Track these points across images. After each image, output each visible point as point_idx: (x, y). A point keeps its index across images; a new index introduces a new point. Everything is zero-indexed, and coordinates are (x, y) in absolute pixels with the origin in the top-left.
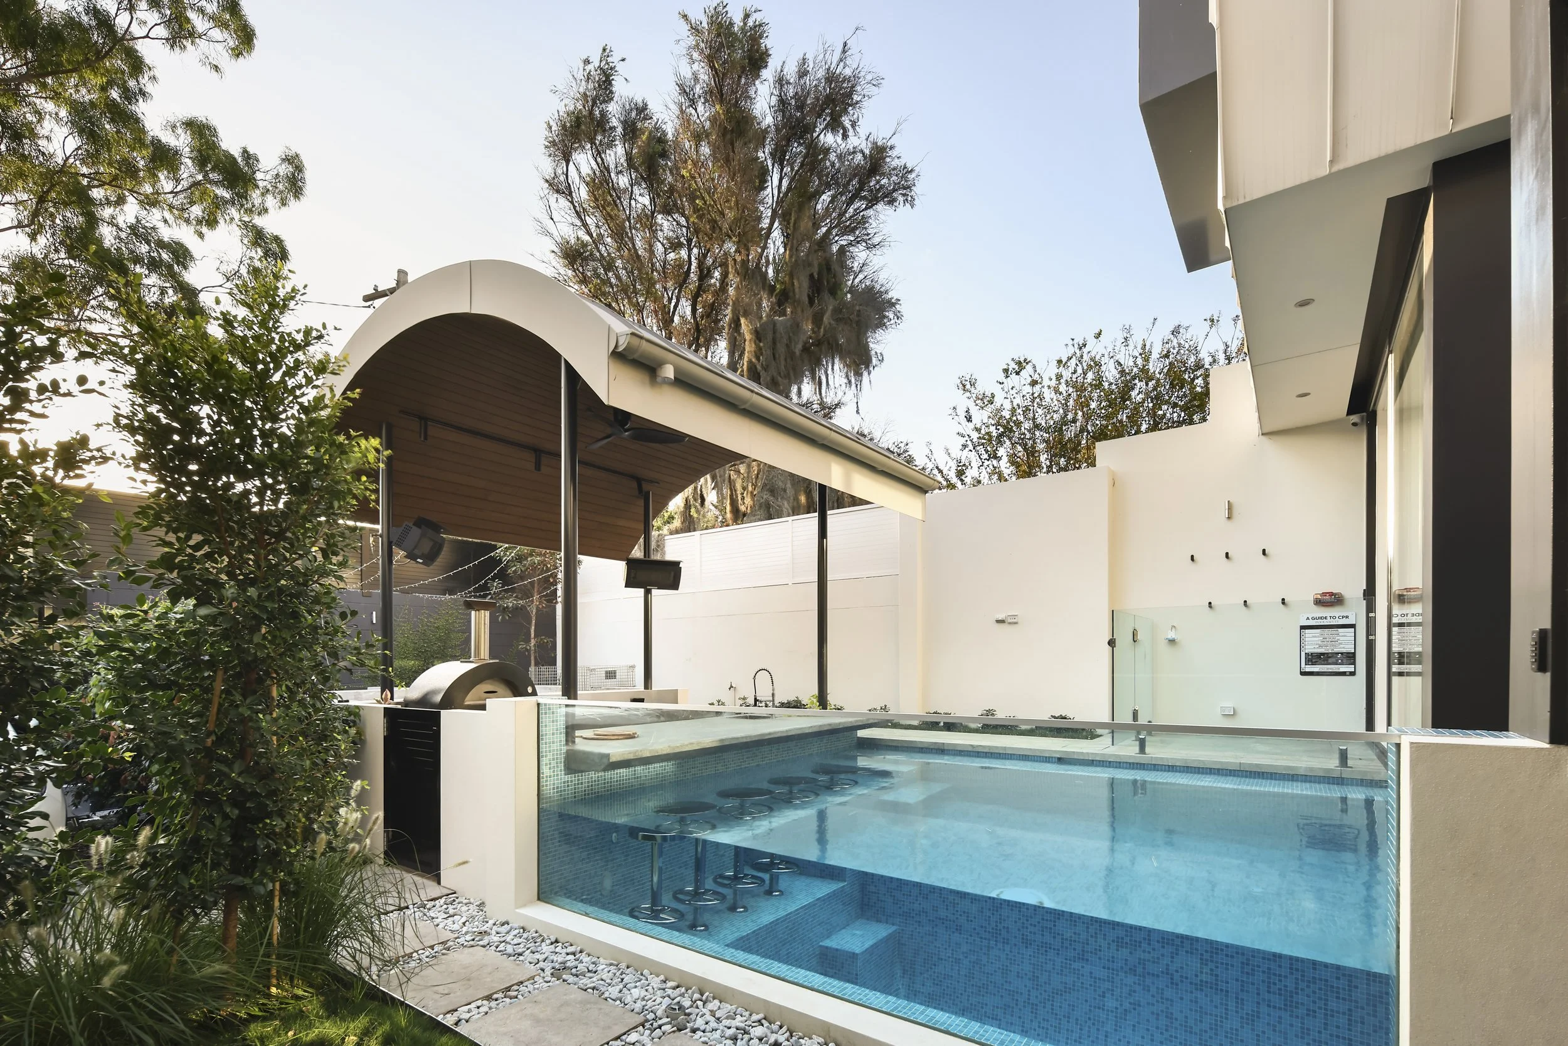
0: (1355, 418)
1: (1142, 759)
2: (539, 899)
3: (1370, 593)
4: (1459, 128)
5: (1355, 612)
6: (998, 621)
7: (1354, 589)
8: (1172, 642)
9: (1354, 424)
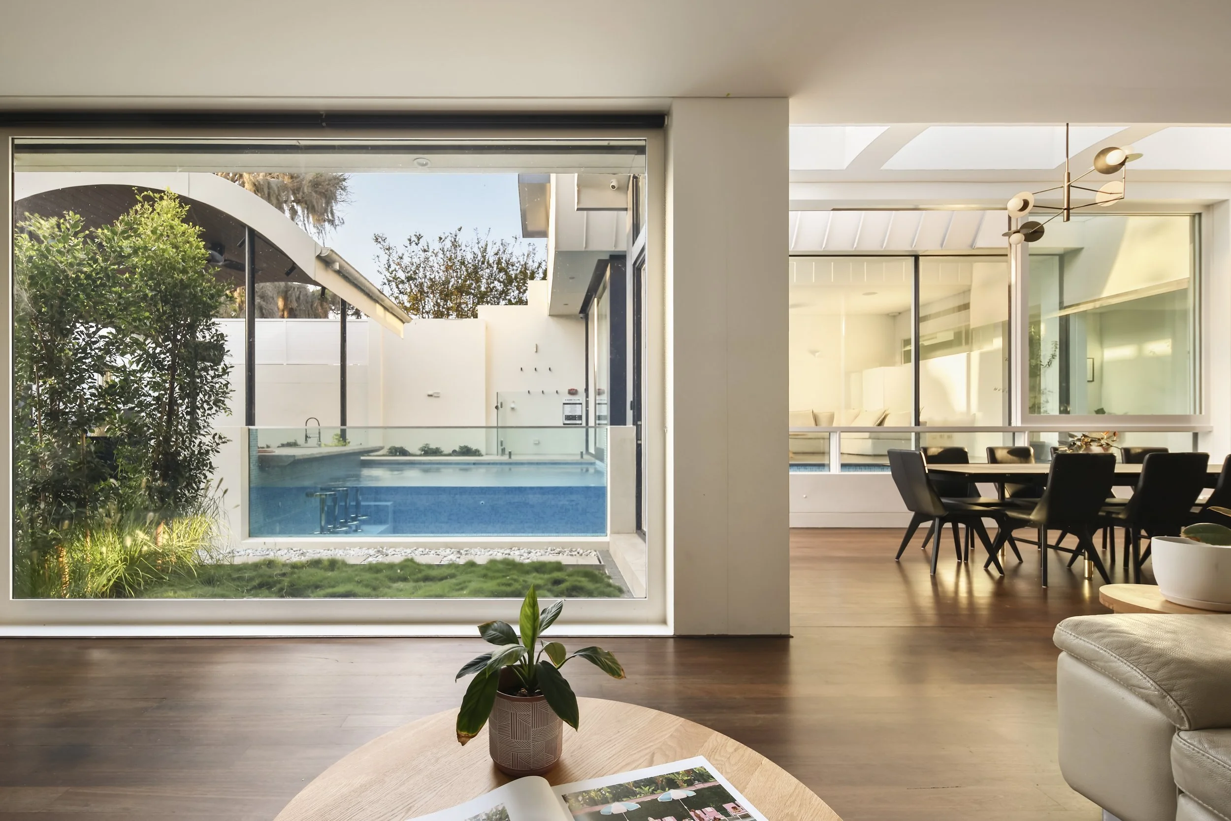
0: (581, 315)
1: (510, 461)
2: (249, 536)
3: (587, 390)
4: (616, 250)
5: (581, 397)
6: (430, 396)
7: (581, 388)
8: (513, 409)
9: (581, 318)
